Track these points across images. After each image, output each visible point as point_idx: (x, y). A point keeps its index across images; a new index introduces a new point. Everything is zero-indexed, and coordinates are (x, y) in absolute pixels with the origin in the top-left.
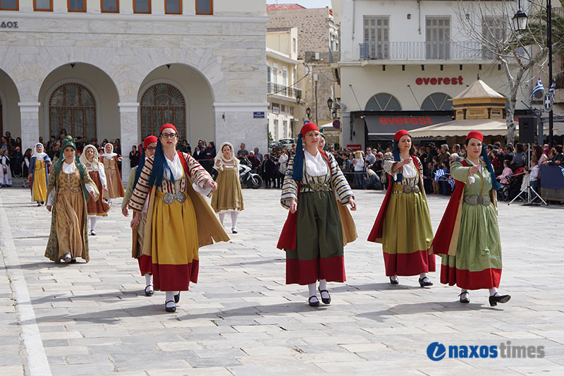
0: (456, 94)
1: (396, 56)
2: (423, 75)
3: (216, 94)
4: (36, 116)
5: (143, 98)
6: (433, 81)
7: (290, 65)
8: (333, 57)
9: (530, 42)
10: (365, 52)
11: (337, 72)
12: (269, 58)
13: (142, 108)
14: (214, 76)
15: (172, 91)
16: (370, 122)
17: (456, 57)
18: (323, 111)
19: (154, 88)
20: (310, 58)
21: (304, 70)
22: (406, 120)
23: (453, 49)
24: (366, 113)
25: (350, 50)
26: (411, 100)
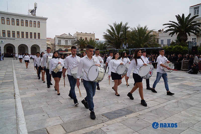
0: (68, 49)
1: (62, 44)
2: (65, 47)
3: (40, 48)
4: (17, 50)
5: (31, 48)
6: (66, 47)
7: (50, 45)
8: (54, 44)
9: (76, 43)
10: (58, 43)
11: (55, 46)
12: (47, 44)
13: (31, 50)
14: (40, 46)
15: (35, 48)
16: (59, 52)
17: (69, 45)
18: (53, 50)
19: (33, 47)
20: (52, 44)
21: (51, 45)
22: (63, 51)
23: (68, 44)
24: (58, 51)
25: (56, 44)
26: (64, 49)
